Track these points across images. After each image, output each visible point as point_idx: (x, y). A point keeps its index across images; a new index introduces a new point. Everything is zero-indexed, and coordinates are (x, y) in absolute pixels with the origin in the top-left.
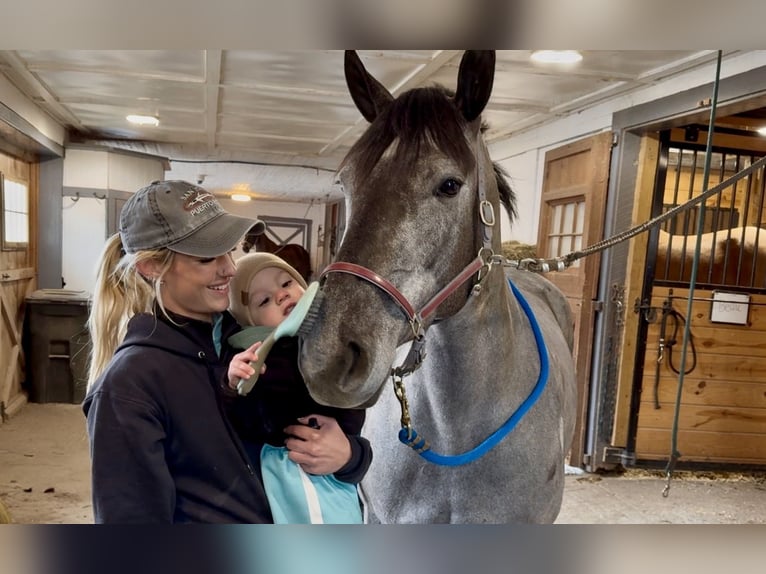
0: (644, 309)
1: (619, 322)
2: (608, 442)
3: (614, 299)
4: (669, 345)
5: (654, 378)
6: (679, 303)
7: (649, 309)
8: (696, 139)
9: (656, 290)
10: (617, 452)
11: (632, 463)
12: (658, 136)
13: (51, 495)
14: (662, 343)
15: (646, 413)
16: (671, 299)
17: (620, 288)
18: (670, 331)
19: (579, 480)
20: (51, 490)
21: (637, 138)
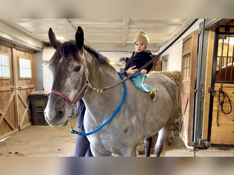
0: (212, 91)
1: (203, 96)
2: (201, 138)
3: (201, 88)
4: (222, 104)
5: (217, 115)
6: (225, 89)
7: (214, 91)
8: (229, 31)
9: (216, 84)
10: (204, 141)
11: (209, 145)
12: (215, 30)
13: (16, 154)
14: (219, 103)
15: (214, 127)
16: (222, 87)
17: (203, 84)
18: (221, 99)
19: (190, 151)
20: (17, 153)
21: (207, 31)
